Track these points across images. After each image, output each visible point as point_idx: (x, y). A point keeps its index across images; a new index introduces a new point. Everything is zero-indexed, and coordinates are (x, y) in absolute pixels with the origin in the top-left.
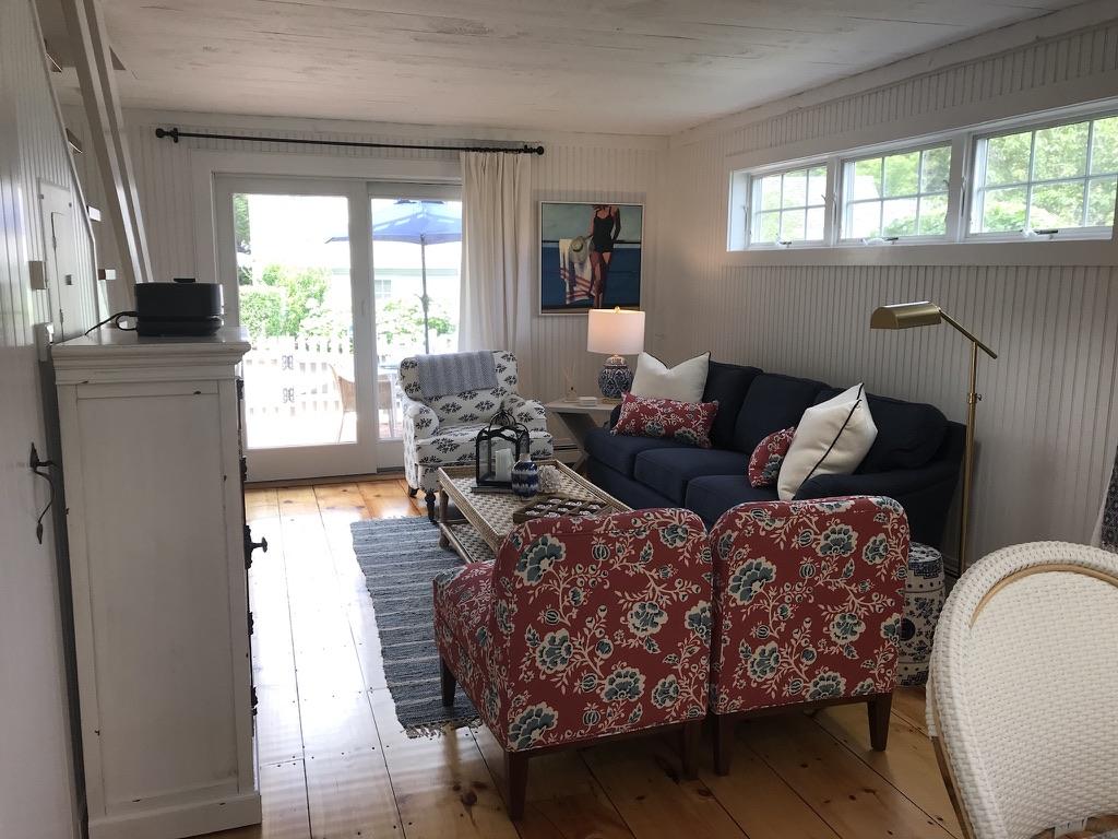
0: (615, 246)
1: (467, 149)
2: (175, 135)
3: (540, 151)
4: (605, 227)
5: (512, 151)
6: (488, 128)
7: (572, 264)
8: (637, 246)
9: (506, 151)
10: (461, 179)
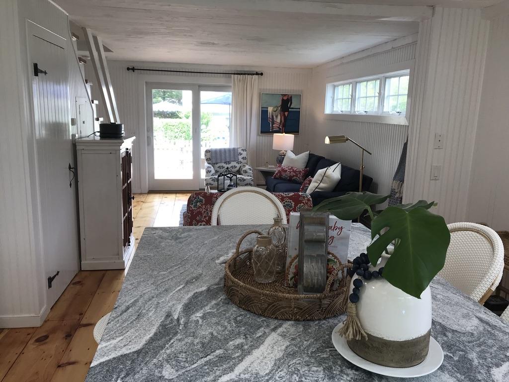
0: (290, 110)
1: (234, 74)
2: (133, 69)
3: (262, 74)
4: (286, 103)
5: (251, 74)
6: (242, 66)
7: (273, 116)
8: (298, 110)
9: (248, 74)
10: (232, 84)
